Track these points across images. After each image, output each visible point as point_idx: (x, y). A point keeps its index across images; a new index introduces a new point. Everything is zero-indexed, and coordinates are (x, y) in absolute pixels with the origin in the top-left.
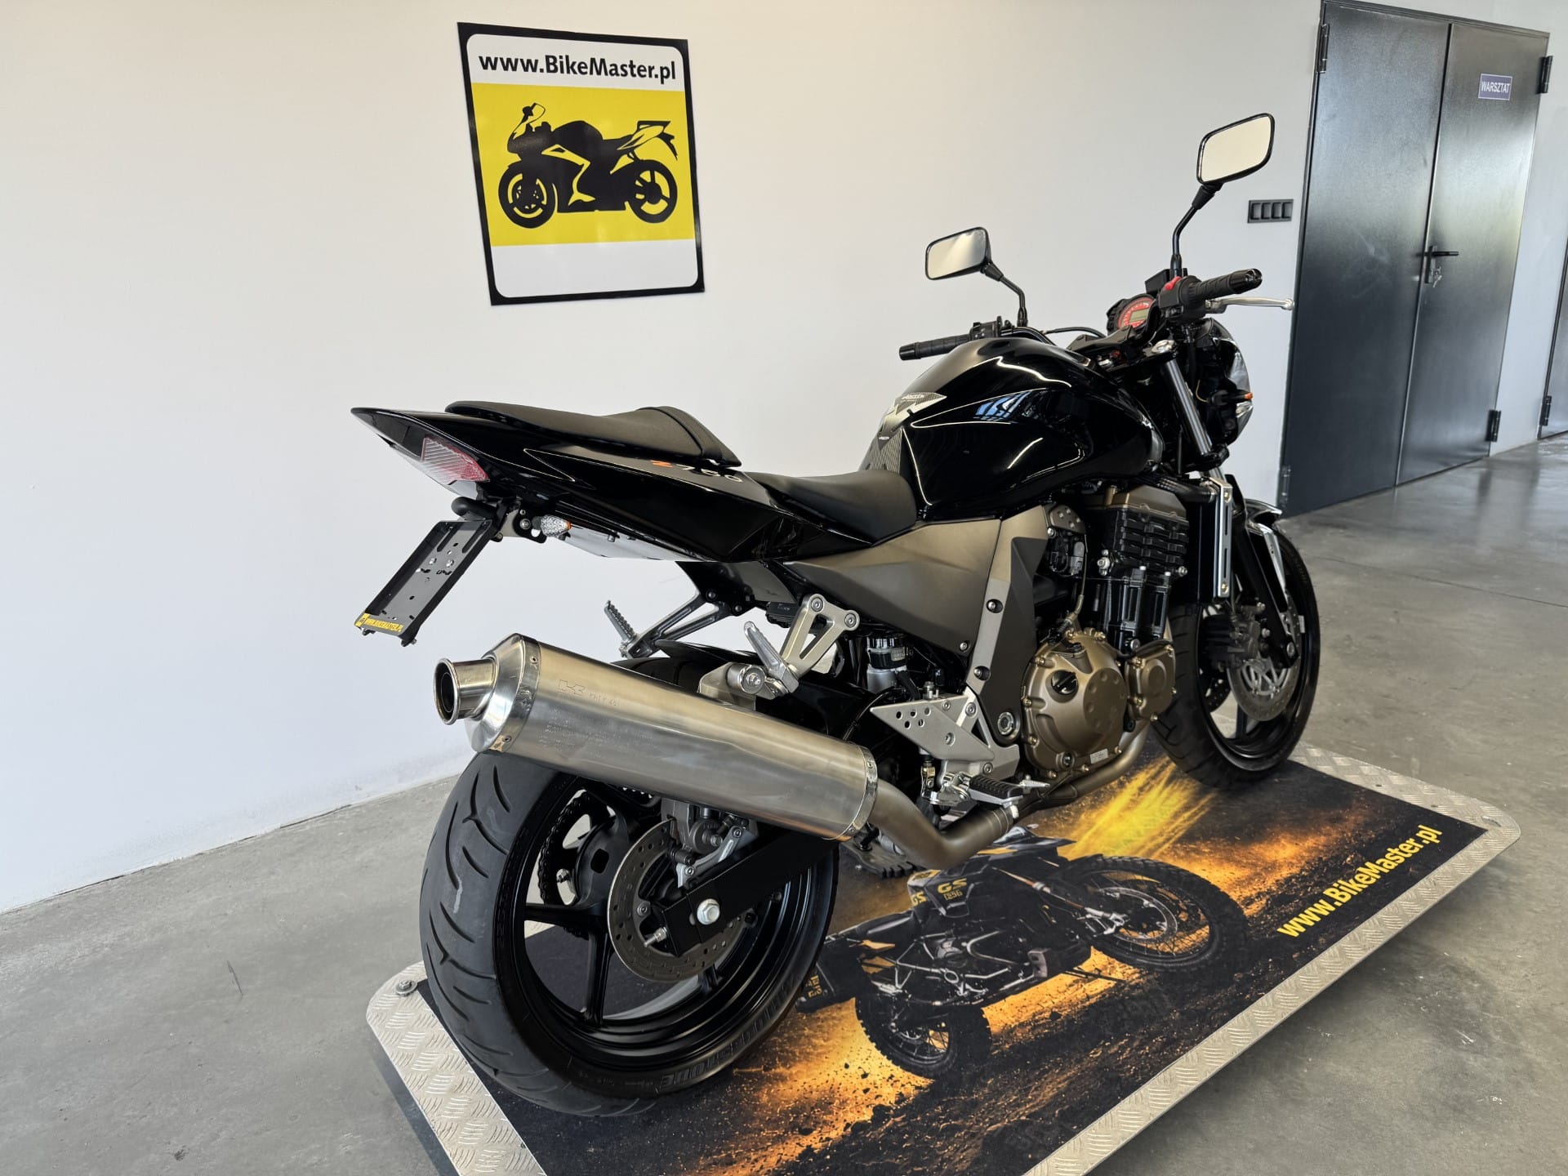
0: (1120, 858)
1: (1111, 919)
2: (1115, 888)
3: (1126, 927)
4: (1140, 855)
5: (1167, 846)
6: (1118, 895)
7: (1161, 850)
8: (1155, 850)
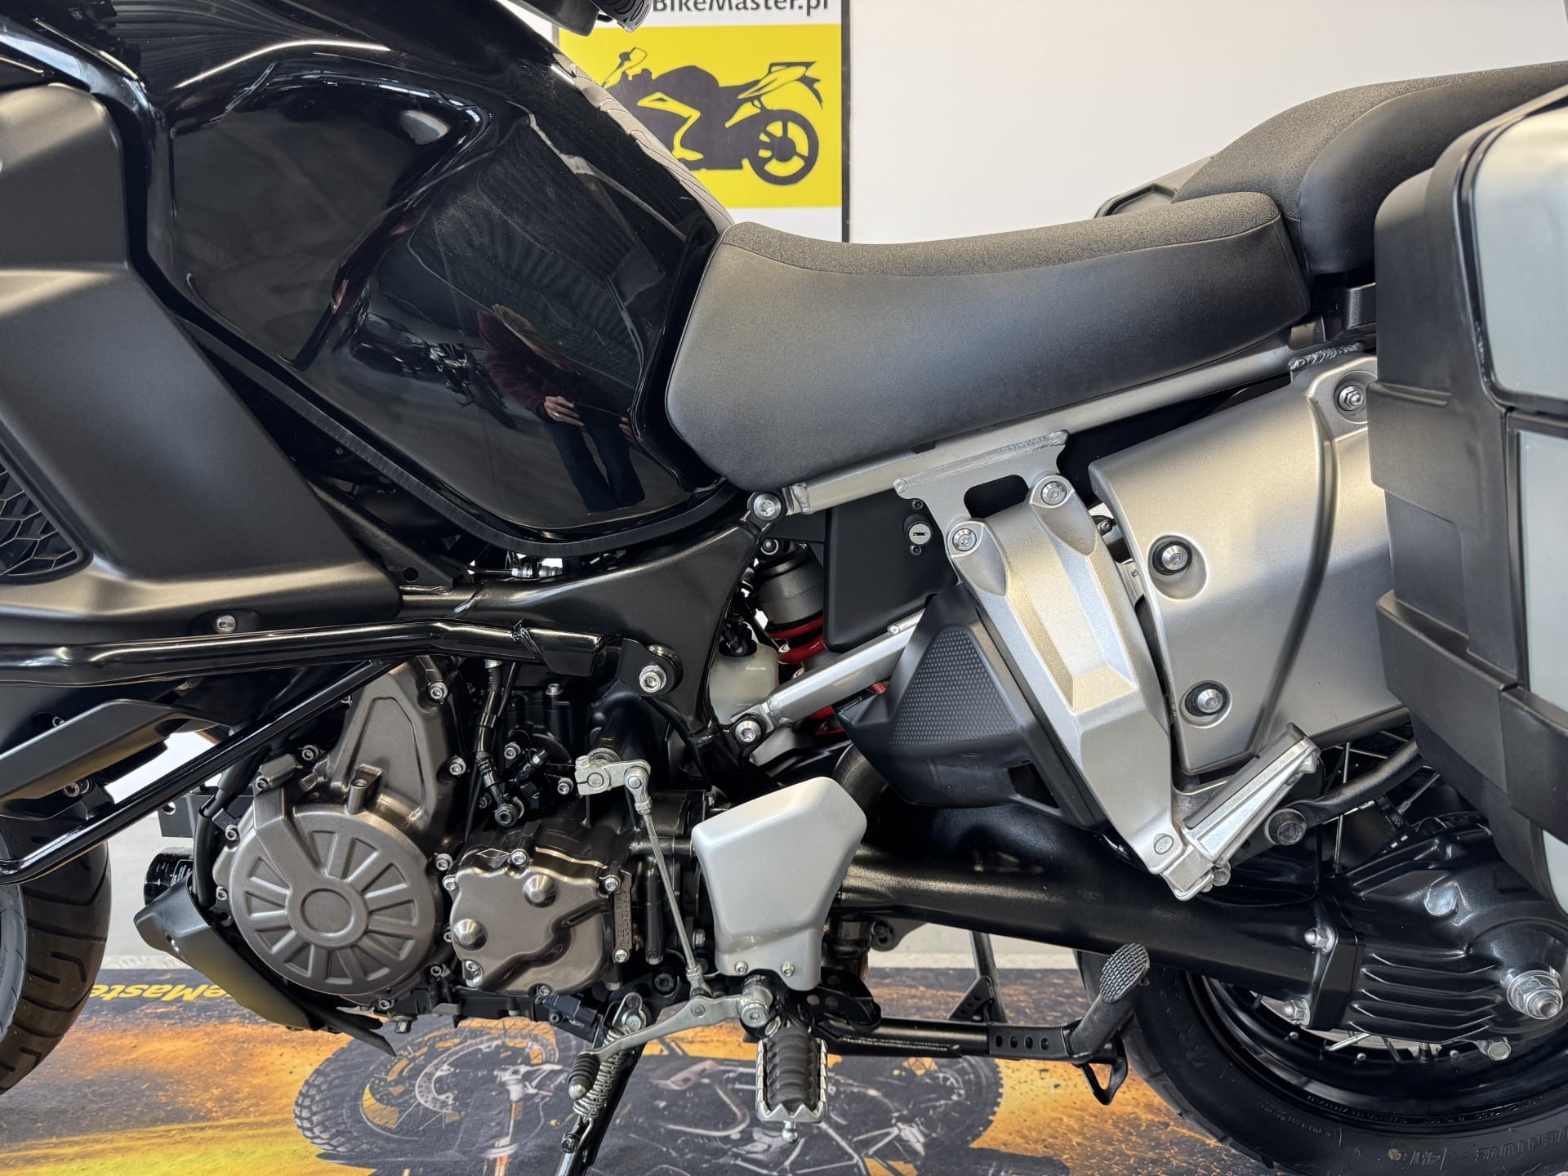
0: (312, 1138)
1: (518, 1077)
5: (227, 1121)
6: (443, 1097)
8: (251, 1125)
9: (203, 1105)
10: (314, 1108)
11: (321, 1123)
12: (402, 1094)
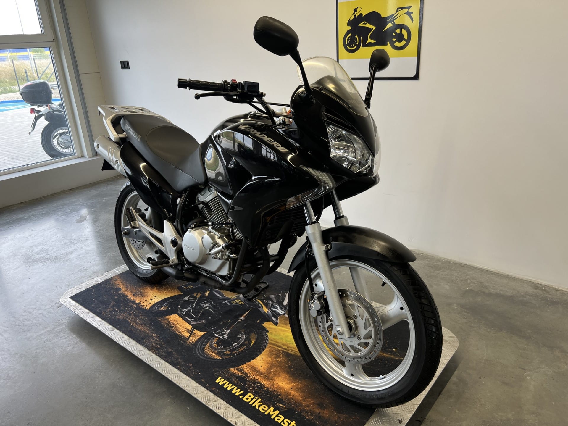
0: (267, 337)
1: (224, 335)
2: (244, 336)
3: (219, 339)
4: (270, 342)
6: (240, 336)
7: (276, 347)
8: (276, 345)
9: (282, 356)
10: (263, 344)
11: (264, 340)
12: (247, 340)
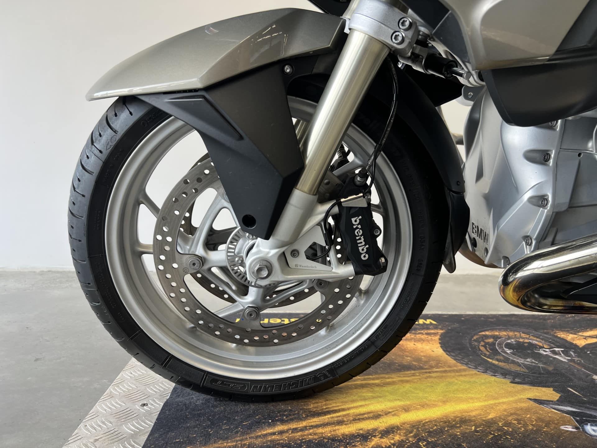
0: (495, 376)
1: (550, 353)
2: (526, 363)
3: (543, 347)
4: (474, 371)
5: (437, 370)
6: (528, 360)
7: (447, 369)
8: (452, 371)
9: (412, 363)
12: (506, 359)
